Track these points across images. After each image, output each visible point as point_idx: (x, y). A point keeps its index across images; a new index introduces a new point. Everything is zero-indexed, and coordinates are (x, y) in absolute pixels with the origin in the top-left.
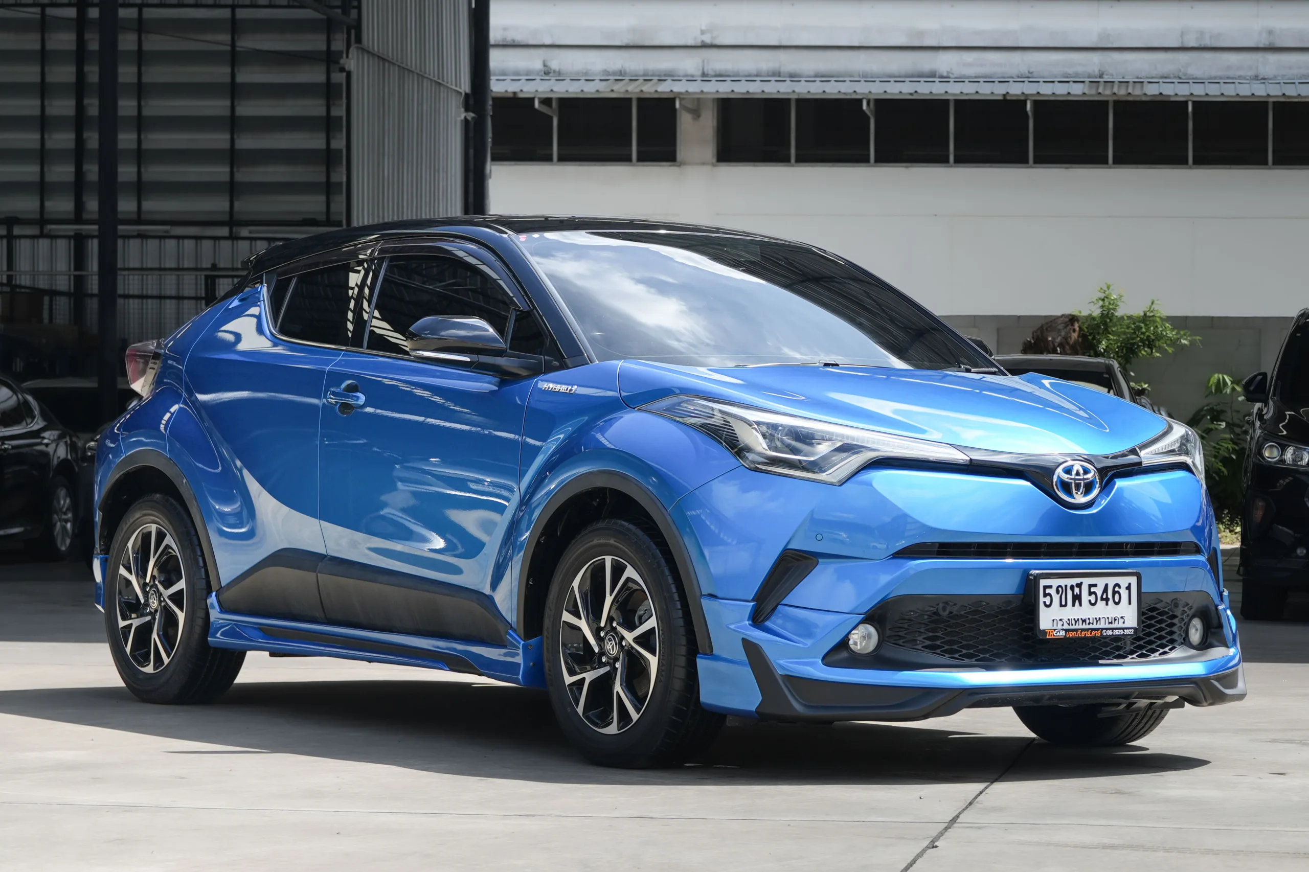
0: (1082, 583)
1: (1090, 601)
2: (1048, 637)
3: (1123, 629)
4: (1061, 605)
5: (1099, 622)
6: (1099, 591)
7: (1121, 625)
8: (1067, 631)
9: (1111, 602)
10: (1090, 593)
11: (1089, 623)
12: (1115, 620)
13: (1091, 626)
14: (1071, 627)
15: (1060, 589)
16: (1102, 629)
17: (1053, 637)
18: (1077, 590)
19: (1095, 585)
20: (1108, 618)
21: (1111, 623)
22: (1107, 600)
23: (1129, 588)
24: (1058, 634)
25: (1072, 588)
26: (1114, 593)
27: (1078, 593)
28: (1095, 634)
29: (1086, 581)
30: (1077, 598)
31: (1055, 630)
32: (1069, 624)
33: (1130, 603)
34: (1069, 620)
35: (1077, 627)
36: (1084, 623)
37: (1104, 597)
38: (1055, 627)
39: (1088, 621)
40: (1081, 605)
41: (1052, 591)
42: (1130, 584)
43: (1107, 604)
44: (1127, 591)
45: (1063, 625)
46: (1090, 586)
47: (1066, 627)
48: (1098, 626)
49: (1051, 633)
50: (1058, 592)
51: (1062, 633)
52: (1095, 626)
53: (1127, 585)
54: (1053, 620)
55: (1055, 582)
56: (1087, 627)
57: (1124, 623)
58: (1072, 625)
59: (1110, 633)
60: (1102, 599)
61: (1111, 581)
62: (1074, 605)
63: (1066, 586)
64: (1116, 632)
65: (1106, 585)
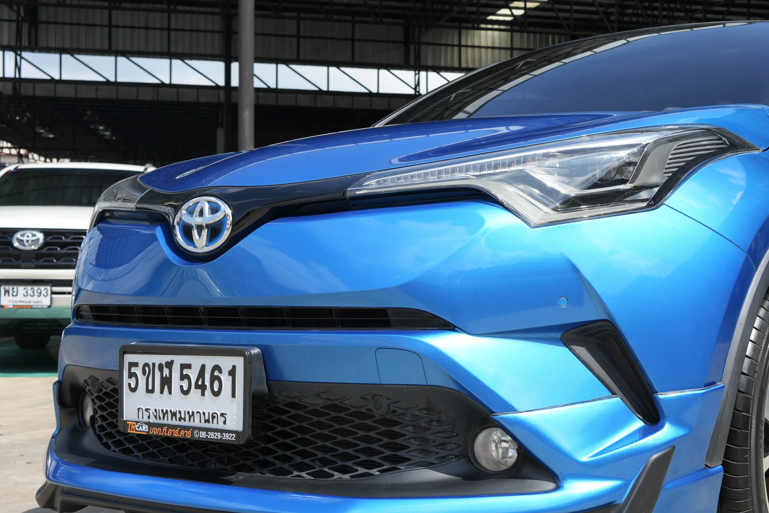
0: (172, 362)
1: (181, 387)
2: (129, 431)
3: (222, 431)
4: (148, 391)
5: (192, 417)
6: (193, 374)
7: (221, 426)
8: (150, 425)
9: (208, 392)
10: (183, 377)
11: (180, 419)
12: (213, 417)
13: (182, 423)
14: (158, 421)
15: (147, 368)
16: (194, 428)
17: (134, 432)
18: (166, 372)
19: (189, 366)
20: (204, 413)
21: (207, 421)
22: (203, 388)
23: (232, 373)
24: (140, 429)
25: (161, 367)
26: (213, 378)
27: (168, 376)
28: (185, 434)
29: (179, 360)
30: (166, 382)
31: (137, 422)
32: (156, 417)
33: (234, 395)
34: (156, 410)
35: (165, 422)
36: (174, 418)
37: (200, 383)
38: (140, 419)
39: (178, 416)
40: (170, 392)
41: (138, 371)
42: (234, 367)
43: (203, 394)
44: (230, 378)
45: (149, 417)
46: (183, 366)
47: (152, 420)
48: (191, 424)
49: (132, 427)
50: (144, 372)
51: (145, 428)
52: (187, 423)
53: (230, 368)
54: (139, 409)
55: (141, 359)
56: (178, 423)
57: (225, 422)
58: (160, 418)
59: (203, 435)
60: (197, 387)
61: (210, 361)
62: (162, 392)
63: (154, 364)
64: (212, 436)
65: (203, 367)
